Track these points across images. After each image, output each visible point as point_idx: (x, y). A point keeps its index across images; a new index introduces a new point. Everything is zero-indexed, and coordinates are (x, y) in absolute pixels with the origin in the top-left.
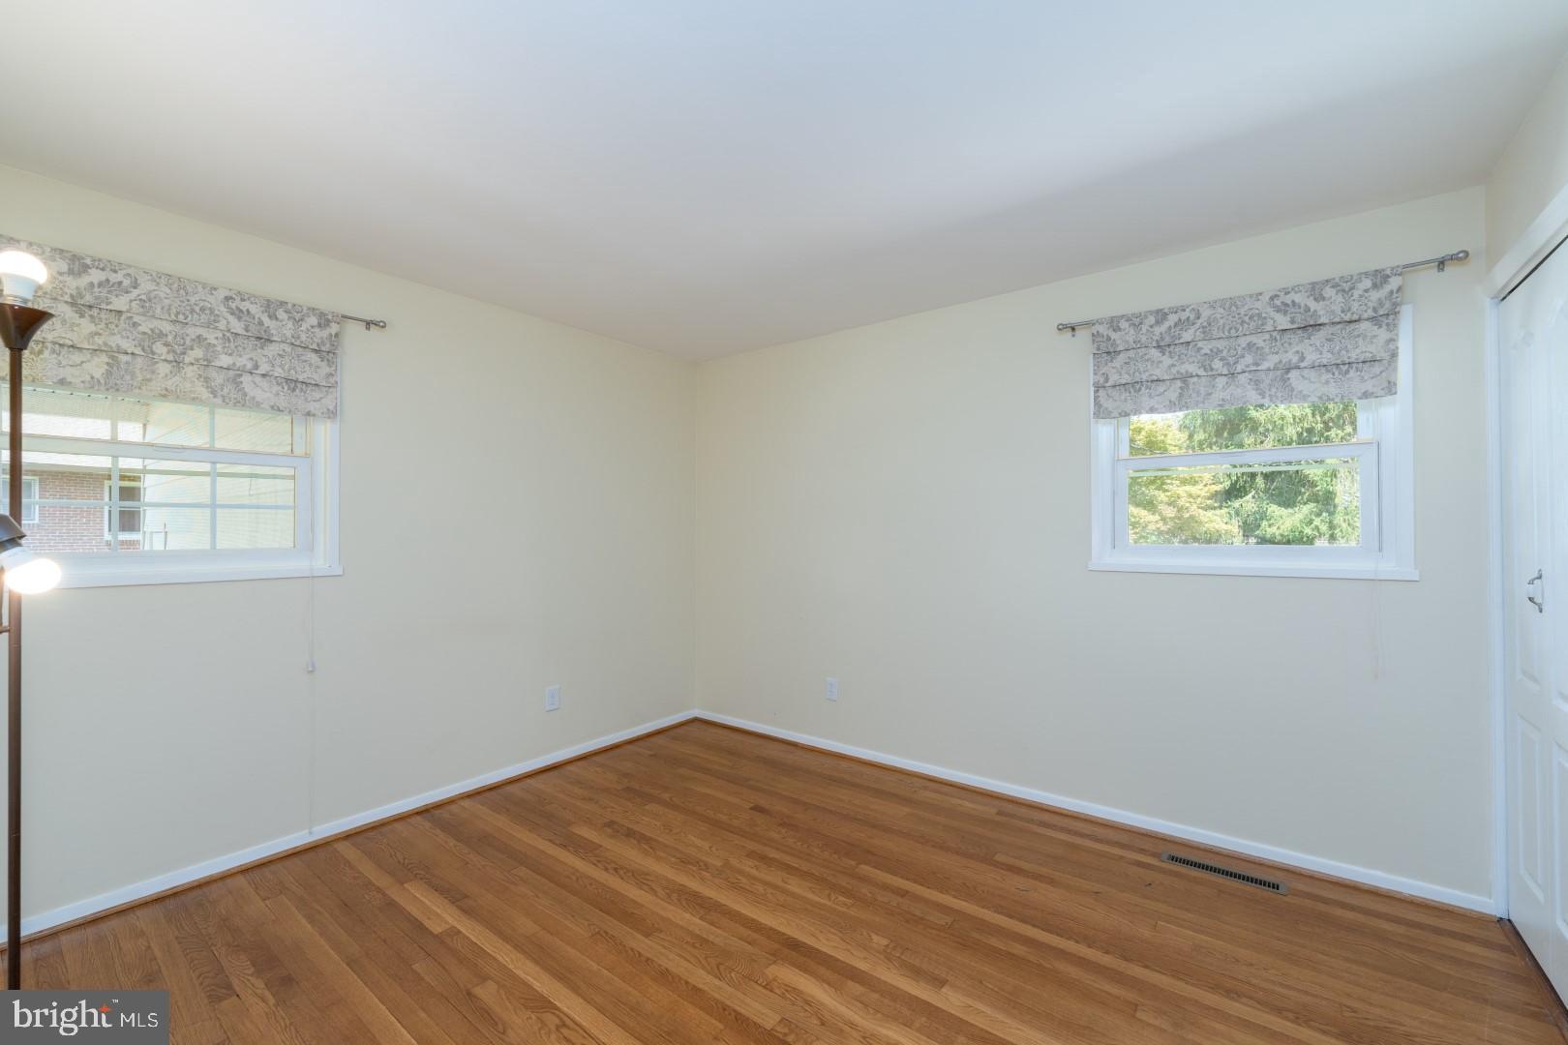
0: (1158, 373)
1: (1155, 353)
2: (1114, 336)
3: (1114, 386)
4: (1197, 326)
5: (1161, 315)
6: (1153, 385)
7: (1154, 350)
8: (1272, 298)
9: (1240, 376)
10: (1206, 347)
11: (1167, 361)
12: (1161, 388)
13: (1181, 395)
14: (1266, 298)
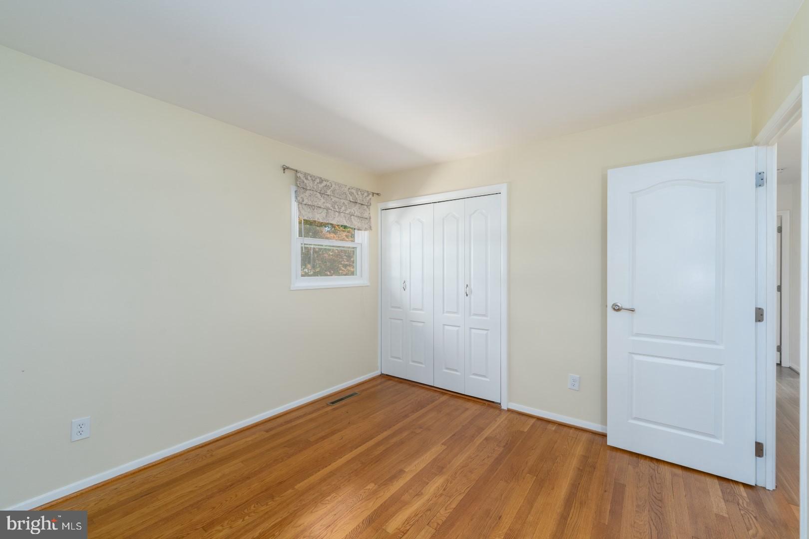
0: (320, 204)
1: (318, 195)
2: (305, 181)
3: (305, 205)
4: (331, 189)
5: (322, 181)
6: (318, 208)
7: (318, 193)
8: (349, 189)
9: (342, 214)
10: (334, 199)
11: (323, 200)
12: (320, 211)
13: (326, 216)
14: (348, 187)
